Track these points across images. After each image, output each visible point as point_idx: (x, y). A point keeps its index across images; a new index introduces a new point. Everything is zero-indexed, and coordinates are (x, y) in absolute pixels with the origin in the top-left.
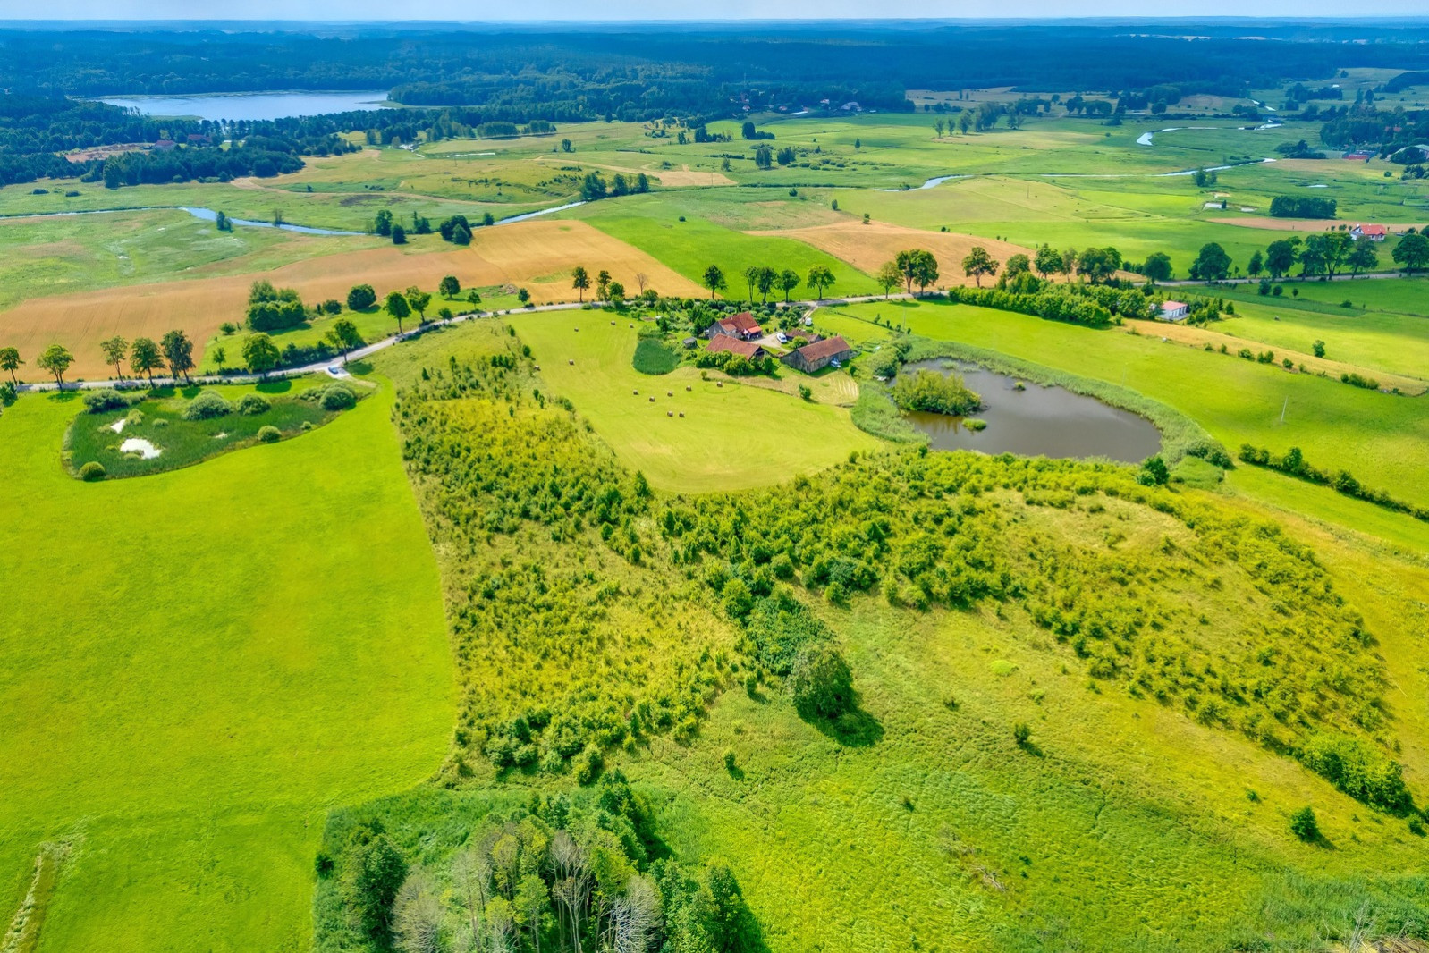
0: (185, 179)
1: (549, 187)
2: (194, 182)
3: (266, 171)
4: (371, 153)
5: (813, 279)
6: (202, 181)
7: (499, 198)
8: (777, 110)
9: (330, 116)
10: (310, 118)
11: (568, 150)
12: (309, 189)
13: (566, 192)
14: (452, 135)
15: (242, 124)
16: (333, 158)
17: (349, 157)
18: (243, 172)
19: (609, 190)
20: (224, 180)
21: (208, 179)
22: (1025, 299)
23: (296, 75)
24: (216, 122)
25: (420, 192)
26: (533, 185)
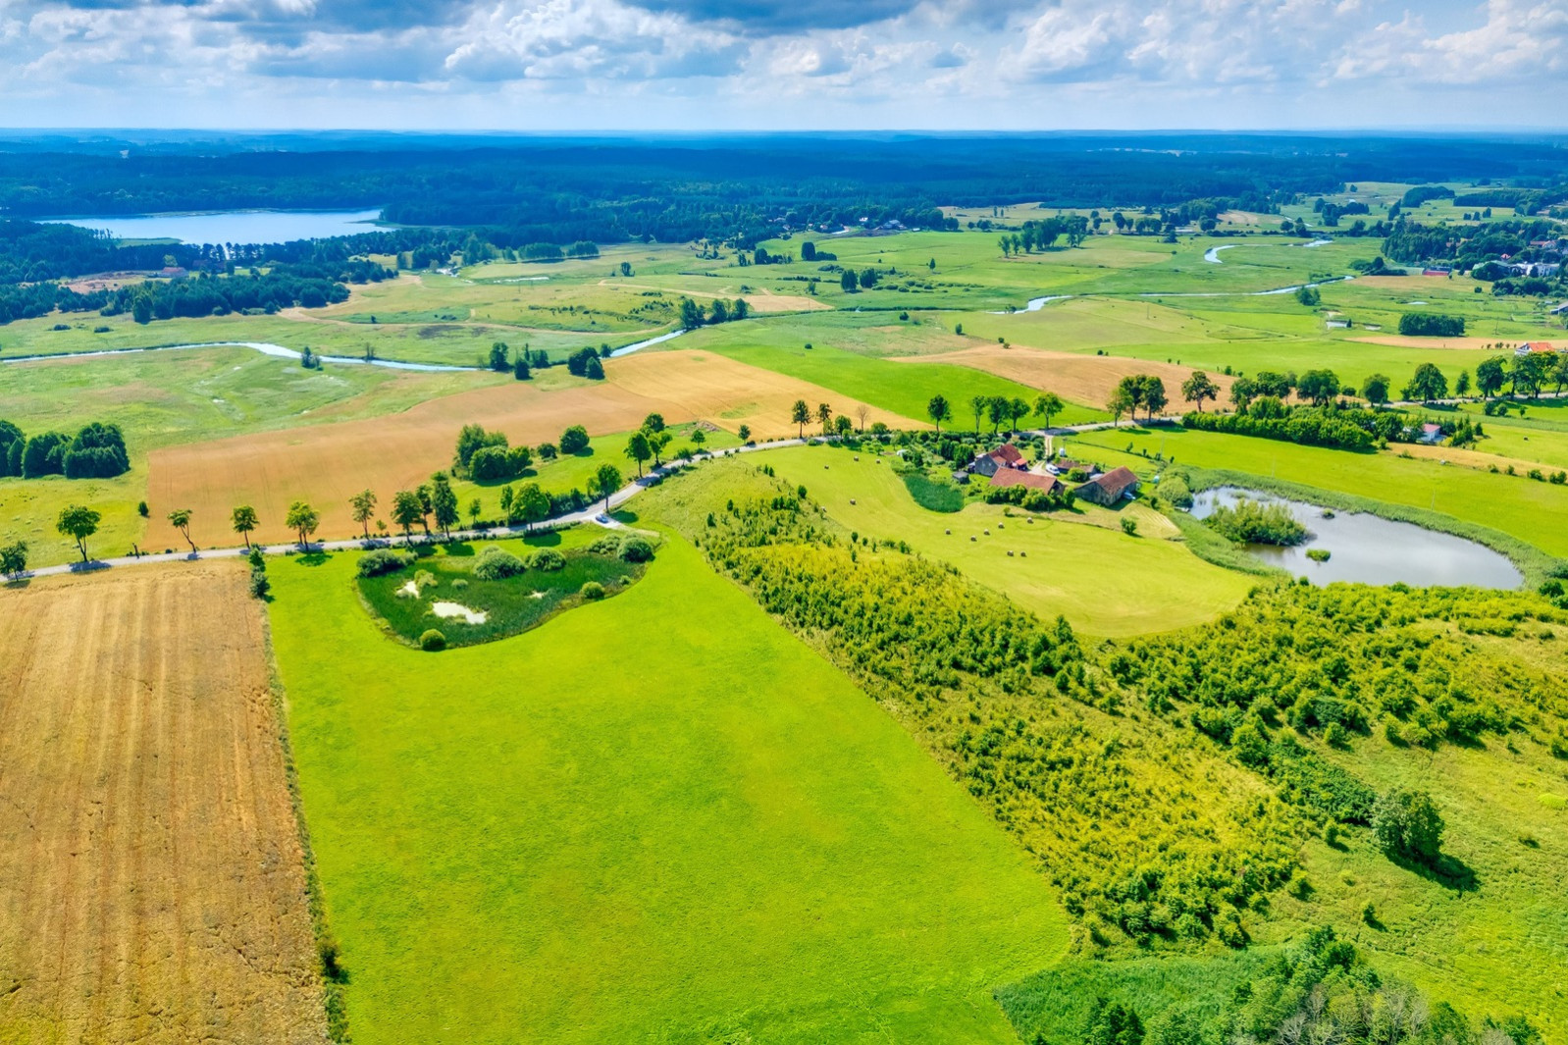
0: (225, 311)
1: (641, 314)
2: (235, 315)
3: (313, 301)
4: (408, 279)
5: (1041, 408)
6: (245, 313)
7: (593, 327)
8: (819, 230)
9: (343, 238)
10: (322, 241)
11: (627, 274)
12: (373, 320)
13: (663, 319)
14: (487, 257)
15: (249, 248)
16: (371, 285)
17: (387, 283)
18: (288, 303)
19: (707, 316)
20: (270, 311)
21: (253, 310)
22: (1275, 425)
23: (263, 191)
24: (219, 247)
25: (500, 322)
26: (626, 313)
